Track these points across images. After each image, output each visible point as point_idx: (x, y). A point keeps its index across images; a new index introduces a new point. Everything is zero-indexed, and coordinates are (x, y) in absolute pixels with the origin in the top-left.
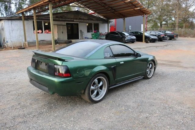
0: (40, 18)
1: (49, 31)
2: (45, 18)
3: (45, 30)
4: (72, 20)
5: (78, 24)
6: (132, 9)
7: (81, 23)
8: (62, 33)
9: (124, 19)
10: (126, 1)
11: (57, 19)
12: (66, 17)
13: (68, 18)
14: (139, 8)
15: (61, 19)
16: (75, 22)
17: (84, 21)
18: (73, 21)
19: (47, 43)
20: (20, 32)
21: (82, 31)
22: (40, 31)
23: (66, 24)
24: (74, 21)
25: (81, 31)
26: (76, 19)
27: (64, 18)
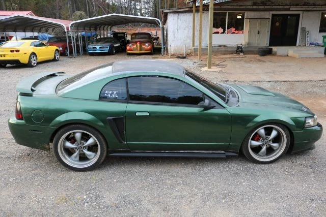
0: (222, 7)
1: (235, 30)
2: (232, 7)
3: (228, 28)
4: (285, 7)
5: (299, 15)
7: (305, 13)
8: (258, 33)
11: (254, 7)
12: (272, 3)
13: (277, 4)
15: (263, 7)
16: (293, 11)
17: (315, 9)
18: (289, 10)
19: (225, 51)
20: (188, 31)
21: (307, 29)
22: (220, 30)
23: (271, 18)
24: (291, 9)
25: (303, 30)
26: (297, 5)
27: (269, 6)
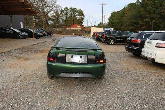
6: (24, 9)
9: (11, 16)
10: (20, 1)
14: (30, 9)
